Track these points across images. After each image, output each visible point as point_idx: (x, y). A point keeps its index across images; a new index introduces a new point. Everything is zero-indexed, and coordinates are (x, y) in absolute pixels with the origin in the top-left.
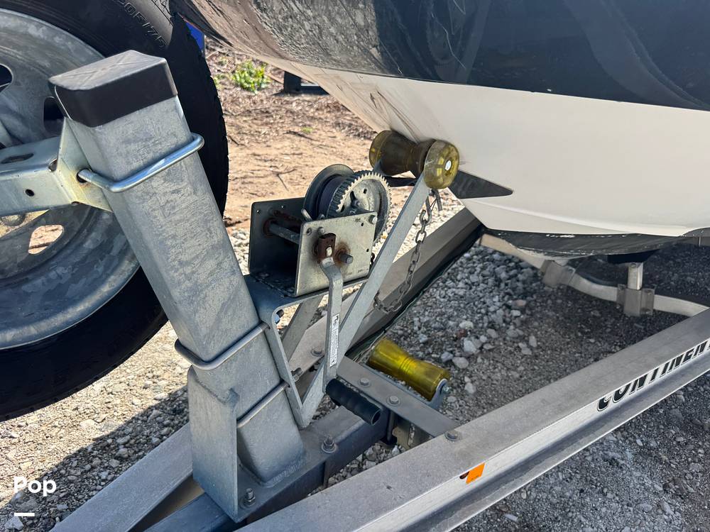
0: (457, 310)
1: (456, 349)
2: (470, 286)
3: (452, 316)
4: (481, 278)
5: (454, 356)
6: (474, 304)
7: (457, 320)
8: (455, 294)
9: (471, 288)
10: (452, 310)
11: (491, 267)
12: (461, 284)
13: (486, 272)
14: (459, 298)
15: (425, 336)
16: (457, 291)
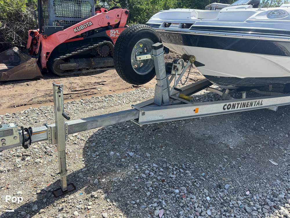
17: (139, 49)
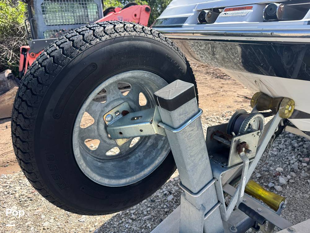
0: (274, 162)
1: (275, 181)
2: (280, 150)
3: (272, 165)
4: (285, 146)
5: (275, 185)
6: (282, 159)
7: (274, 167)
8: (272, 154)
9: (280, 151)
10: (271, 162)
11: (289, 140)
12: (275, 149)
13: (287, 143)
14: (274, 155)
15: (259, 174)
16: (273, 152)
17: (116, 103)
